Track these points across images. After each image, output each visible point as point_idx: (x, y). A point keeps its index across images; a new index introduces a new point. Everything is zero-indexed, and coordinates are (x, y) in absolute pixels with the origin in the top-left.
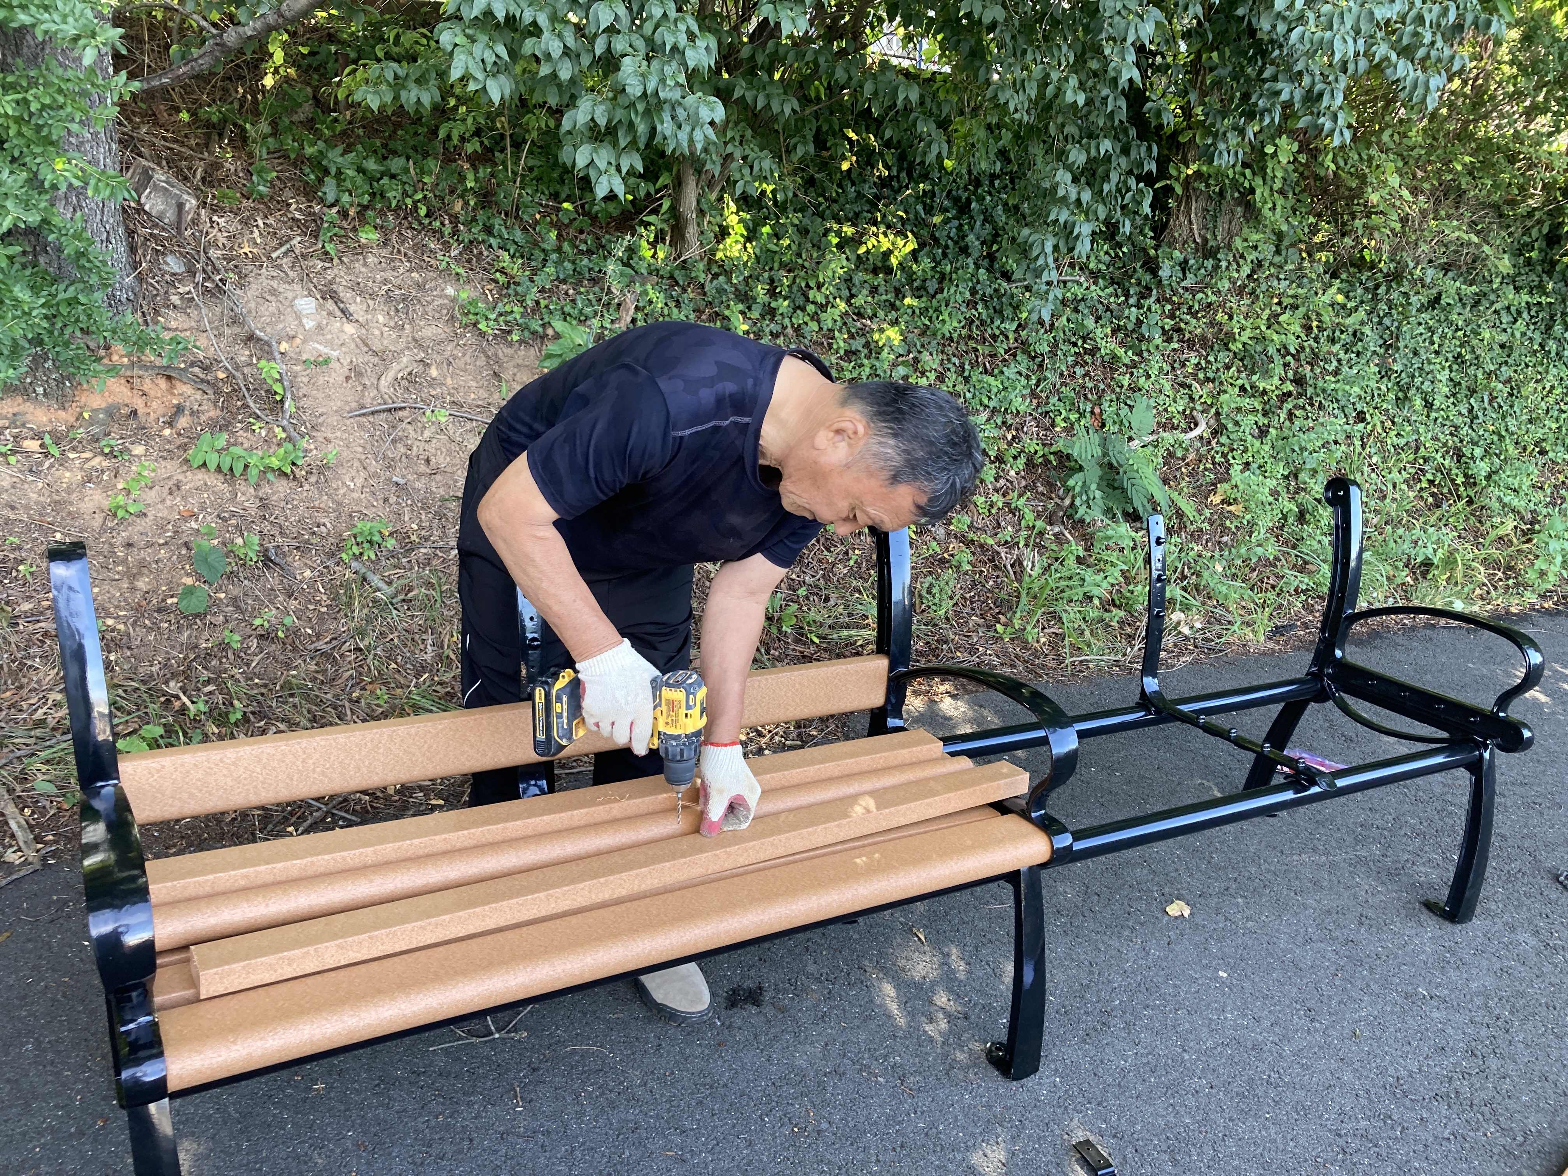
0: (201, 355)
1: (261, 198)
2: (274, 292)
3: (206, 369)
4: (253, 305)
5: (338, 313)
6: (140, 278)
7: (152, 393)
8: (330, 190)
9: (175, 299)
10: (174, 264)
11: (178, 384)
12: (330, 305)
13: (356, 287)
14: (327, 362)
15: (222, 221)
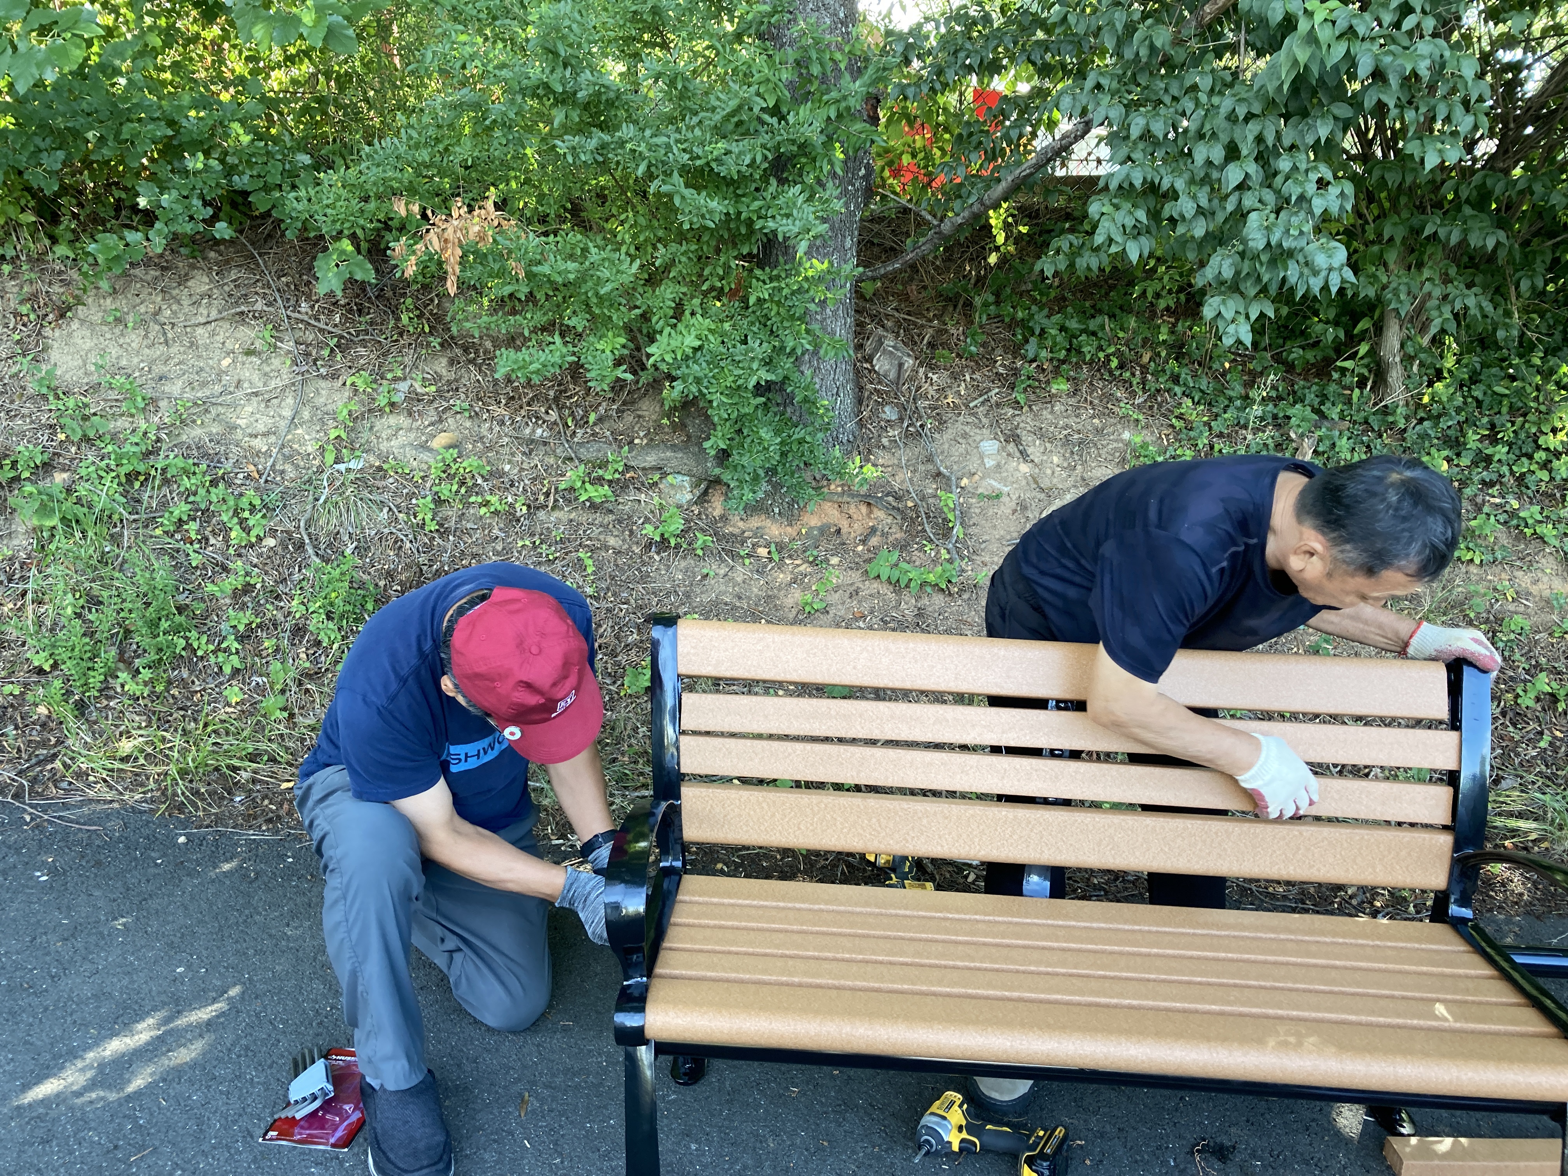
0: (897, 487)
1: (971, 357)
2: (965, 435)
3: (898, 498)
4: (946, 446)
5: (1018, 454)
6: (861, 424)
7: (855, 516)
8: (1031, 348)
9: (885, 441)
10: (890, 413)
11: (875, 510)
12: (1011, 447)
13: (1040, 433)
14: (997, 496)
15: (935, 377)
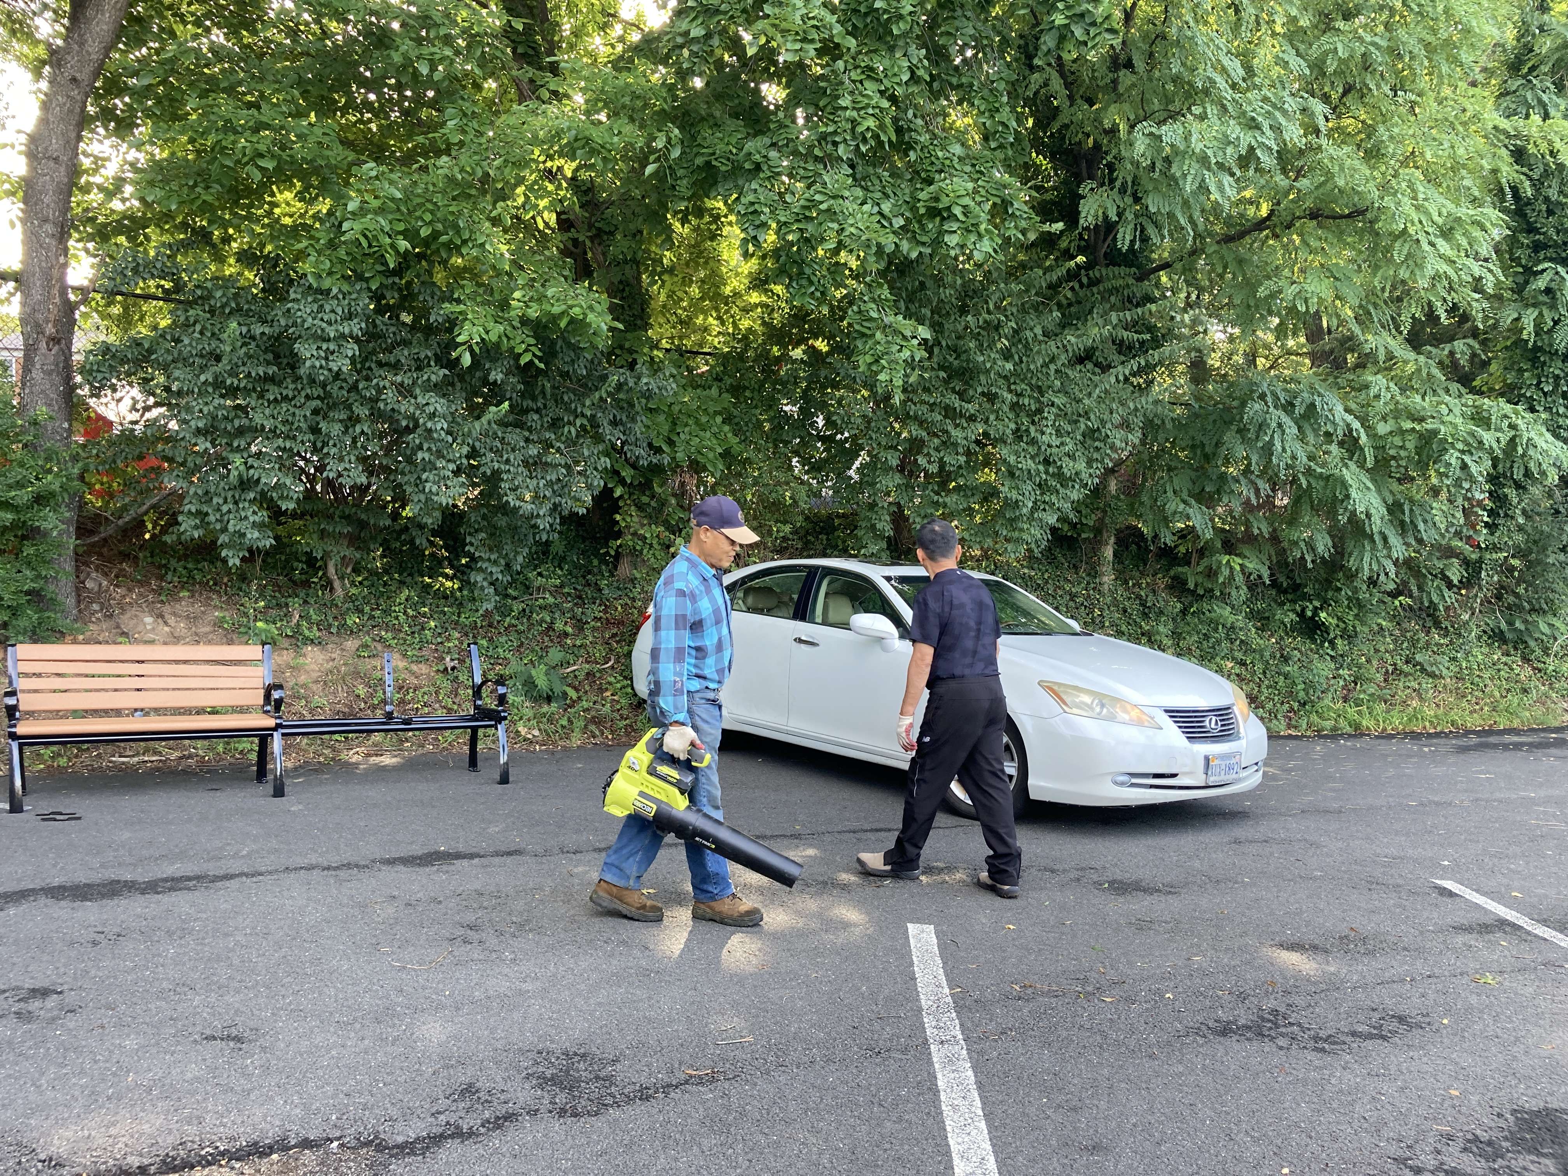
1: (139, 581)
2: (136, 616)
4: (126, 621)
5: (163, 623)
6: (80, 611)
8: (169, 577)
9: (93, 619)
10: (96, 607)
12: (160, 620)
13: (174, 614)
15: (119, 590)
